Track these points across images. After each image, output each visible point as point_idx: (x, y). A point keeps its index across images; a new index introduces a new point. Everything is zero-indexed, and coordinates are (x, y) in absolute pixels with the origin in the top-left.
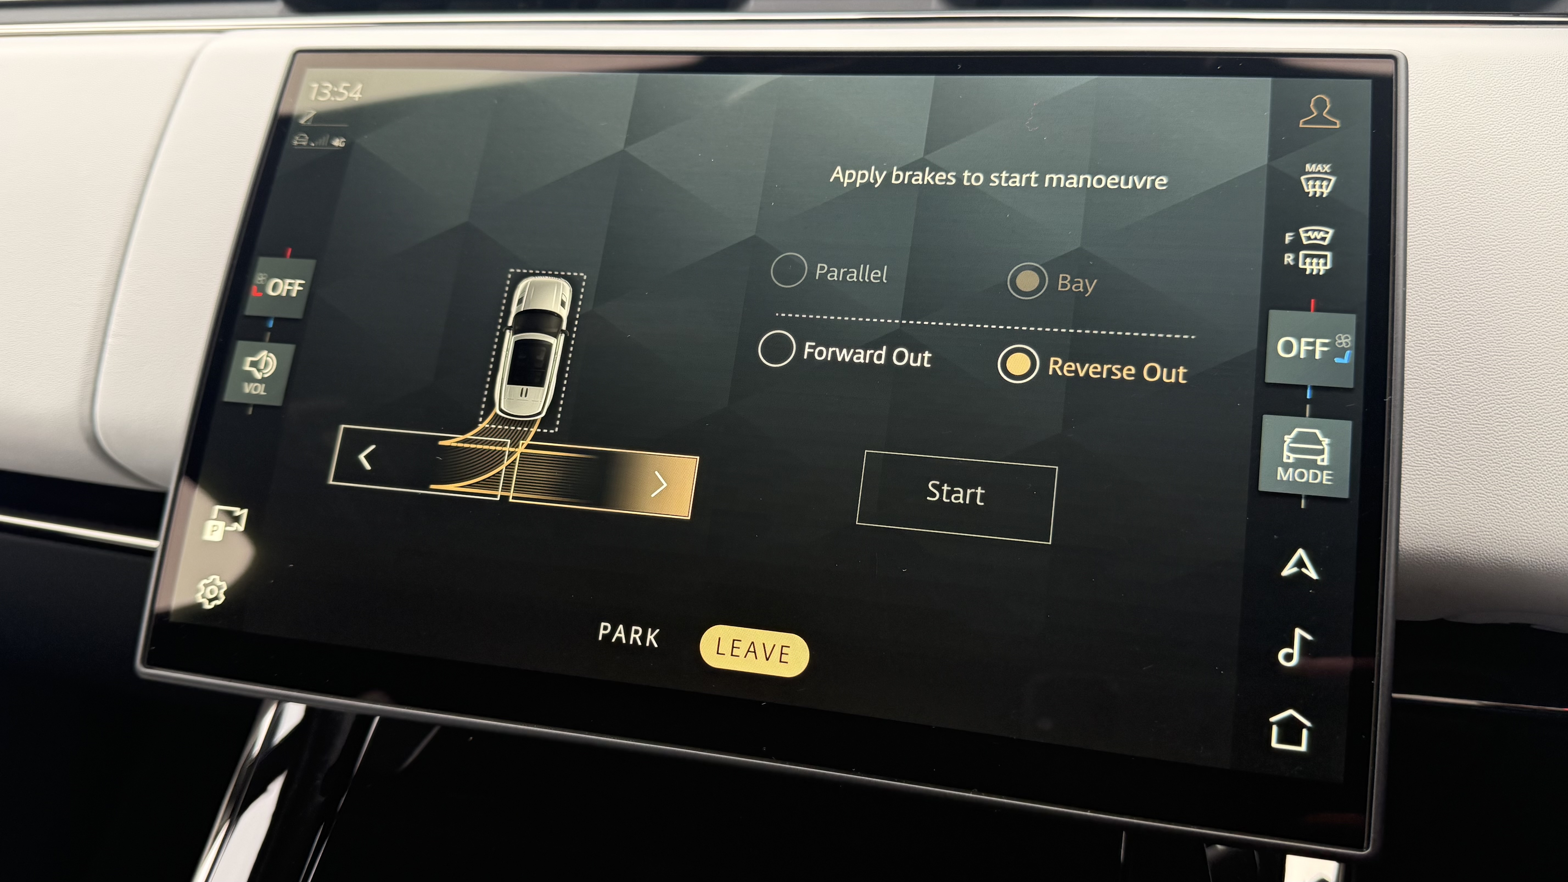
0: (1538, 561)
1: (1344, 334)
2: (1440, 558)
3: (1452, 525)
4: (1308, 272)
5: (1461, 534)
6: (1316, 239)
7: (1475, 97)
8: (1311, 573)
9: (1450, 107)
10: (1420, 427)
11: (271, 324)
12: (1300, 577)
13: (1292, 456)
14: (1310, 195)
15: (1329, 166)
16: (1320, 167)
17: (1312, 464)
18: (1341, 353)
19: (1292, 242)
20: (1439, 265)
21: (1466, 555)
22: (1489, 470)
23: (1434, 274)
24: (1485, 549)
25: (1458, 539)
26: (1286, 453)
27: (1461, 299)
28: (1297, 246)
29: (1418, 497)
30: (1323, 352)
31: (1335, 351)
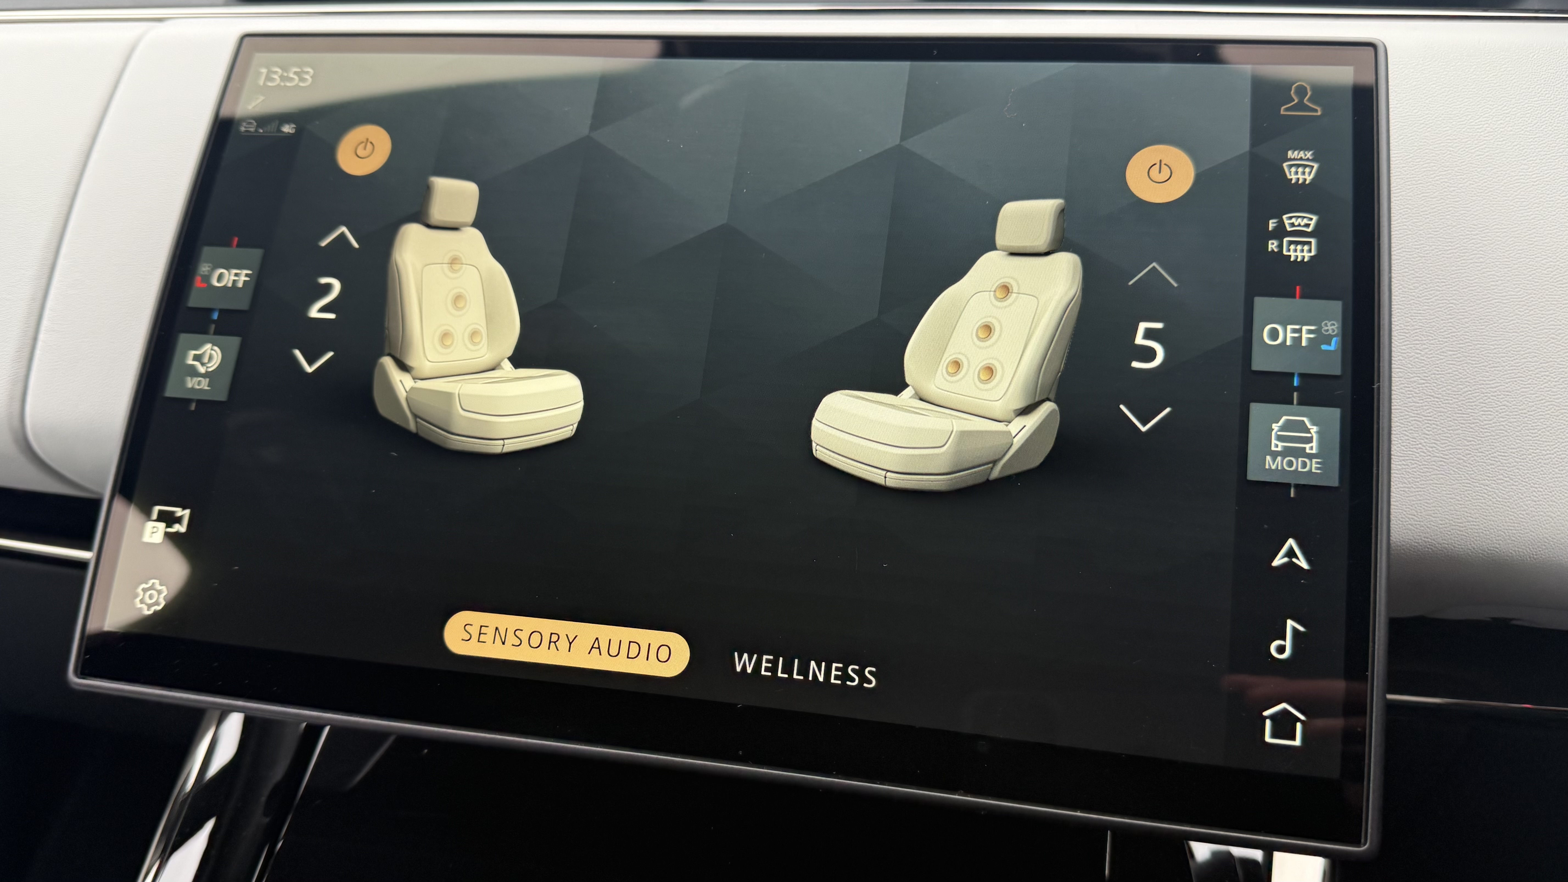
0: (1525, 551)
1: (1330, 321)
2: (1427, 549)
3: (1439, 515)
4: (1292, 259)
5: (1448, 525)
6: (1299, 225)
7: (1451, 89)
8: (1303, 564)
9: (1427, 97)
10: (1405, 417)
11: (215, 316)
12: (1291, 567)
13: (1280, 444)
14: (1293, 182)
15: (1311, 153)
16: (1302, 154)
17: (1301, 453)
18: (1327, 340)
19: (1275, 228)
20: (1421, 255)
21: (1454, 547)
22: (1475, 460)
23: (1416, 263)
24: (1472, 539)
25: (1445, 529)
26: (1274, 441)
27: (1444, 288)
28: (1280, 233)
29: (1405, 487)
30: (1309, 339)
31: (1321, 338)
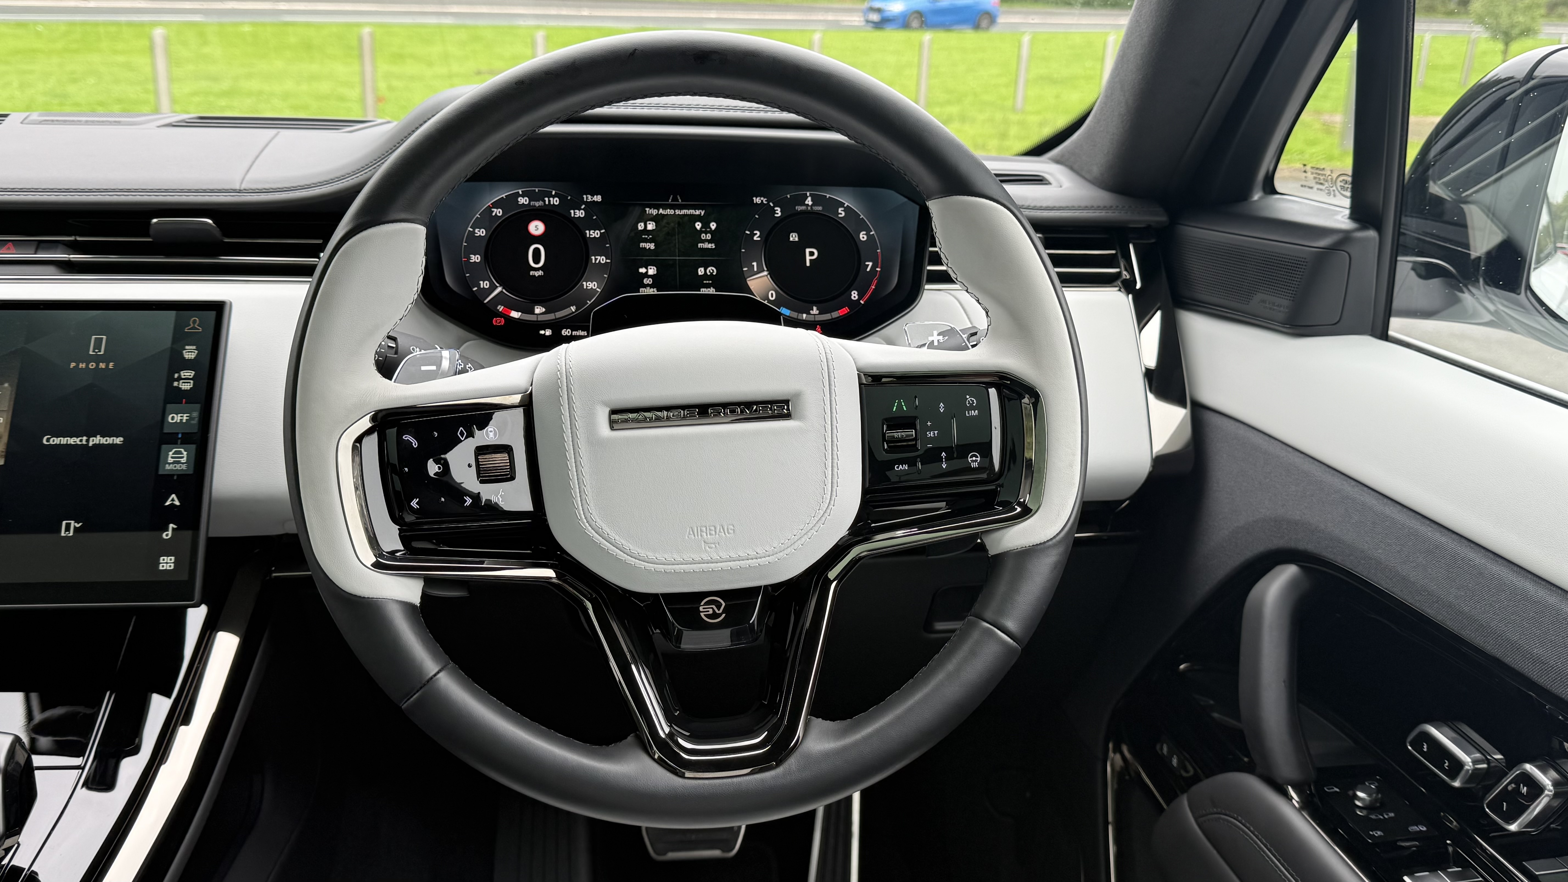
1: (194, 412)
4: (182, 389)
6: (187, 375)
8: (177, 503)
12: (172, 505)
13: (172, 460)
14: (187, 358)
15: (195, 347)
16: (191, 347)
17: (179, 462)
18: (193, 419)
19: (177, 377)
26: (170, 459)
28: (179, 379)
30: (187, 419)
31: (191, 418)
